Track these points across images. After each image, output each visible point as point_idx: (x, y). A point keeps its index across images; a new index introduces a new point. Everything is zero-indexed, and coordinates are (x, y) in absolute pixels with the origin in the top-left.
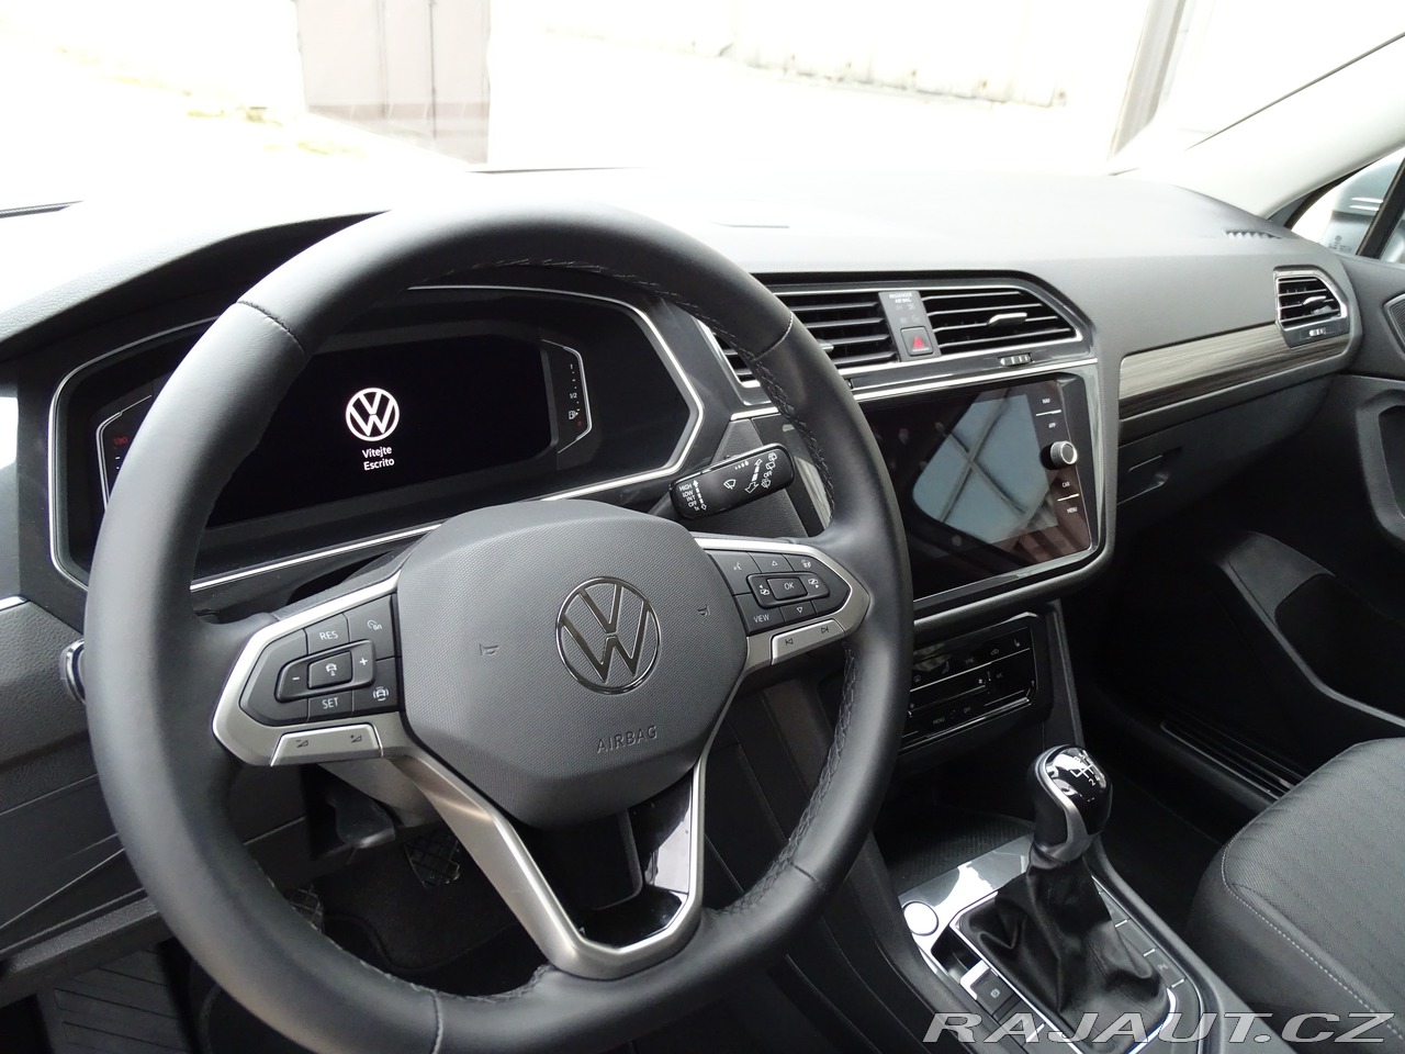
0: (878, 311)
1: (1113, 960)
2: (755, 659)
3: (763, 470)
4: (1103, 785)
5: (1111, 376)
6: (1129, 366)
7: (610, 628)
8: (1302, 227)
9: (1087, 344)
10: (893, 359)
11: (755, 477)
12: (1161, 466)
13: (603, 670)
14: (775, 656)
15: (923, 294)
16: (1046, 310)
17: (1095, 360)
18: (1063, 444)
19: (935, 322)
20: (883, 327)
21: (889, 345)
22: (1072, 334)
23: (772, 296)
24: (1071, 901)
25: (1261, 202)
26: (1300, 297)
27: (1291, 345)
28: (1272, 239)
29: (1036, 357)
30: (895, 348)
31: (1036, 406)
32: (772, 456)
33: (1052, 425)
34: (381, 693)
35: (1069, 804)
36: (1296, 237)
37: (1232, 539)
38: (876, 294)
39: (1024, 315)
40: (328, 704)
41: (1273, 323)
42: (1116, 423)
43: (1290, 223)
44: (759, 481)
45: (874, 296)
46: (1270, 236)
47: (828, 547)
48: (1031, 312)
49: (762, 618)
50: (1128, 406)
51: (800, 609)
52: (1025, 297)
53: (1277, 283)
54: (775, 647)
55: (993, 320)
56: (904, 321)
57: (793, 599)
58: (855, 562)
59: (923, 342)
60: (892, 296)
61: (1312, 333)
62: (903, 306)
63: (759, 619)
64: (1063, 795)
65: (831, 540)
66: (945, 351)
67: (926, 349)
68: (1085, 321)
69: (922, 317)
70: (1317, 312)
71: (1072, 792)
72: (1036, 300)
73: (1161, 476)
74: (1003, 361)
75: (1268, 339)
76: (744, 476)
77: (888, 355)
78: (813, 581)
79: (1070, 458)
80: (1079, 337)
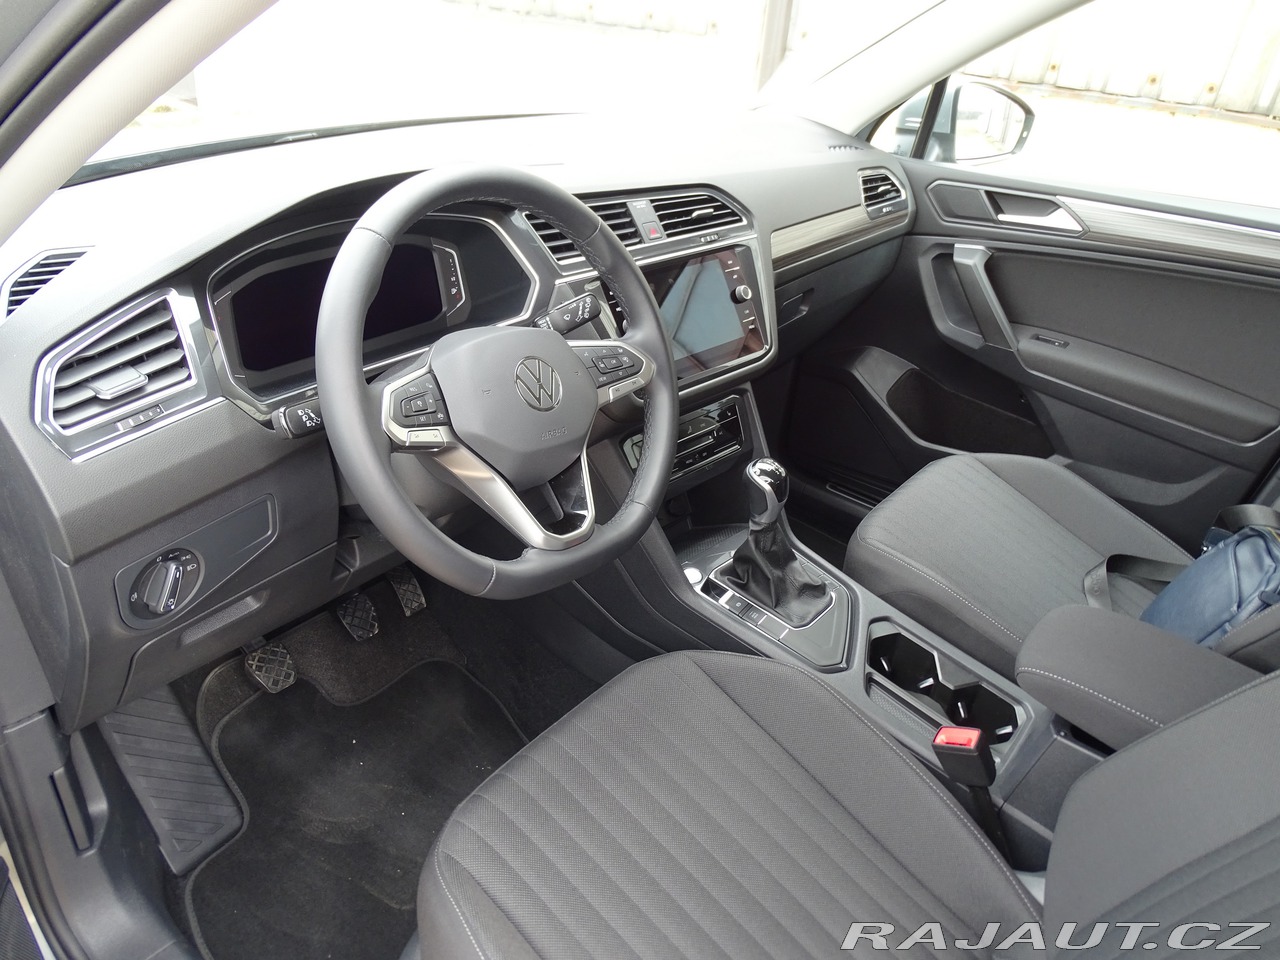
0: (627, 214)
1: (800, 579)
2: (602, 401)
3: (584, 308)
4: (784, 475)
5: (766, 245)
6: (776, 238)
7: (539, 380)
8: (877, 141)
9: (750, 226)
10: (640, 242)
11: (580, 313)
12: (802, 301)
13: (539, 400)
14: (612, 398)
15: (652, 201)
16: (724, 207)
17: (756, 236)
18: (742, 287)
19: (662, 218)
20: (632, 224)
21: (636, 234)
22: (740, 220)
23: (586, 206)
24: (774, 548)
25: (851, 124)
26: (876, 188)
27: (872, 219)
28: (859, 150)
29: (721, 236)
30: (640, 236)
31: (724, 266)
32: (588, 300)
33: (735, 277)
34: (440, 416)
35: (767, 488)
36: (872, 148)
37: (854, 353)
38: (625, 203)
39: (712, 210)
40: (423, 419)
41: (859, 205)
42: (772, 274)
43: (869, 139)
44: (583, 314)
45: (624, 205)
46: (856, 148)
47: (630, 341)
48: (716, 208)
49: (603, 379)
50: (778, 263)
51: (621, 373)
52: (712, 200)
53: (861, 180)
54: (611, 394)
55: (695, 214)
56: (643, 220)
57: (616, 368)
58: (644, 347)
59: (655, 231)
60: (634, 204)
61: (884, 210)
62: (641, 209)
63: (601, 379)
64: (764, 483)
65: (630, 338)
66: (669, 236)
67: (658, 235)
68: (747, 211)
69: (654, 216)
70: (888, 196)
71: (769, 480)
72: (718, 201)
73: (803, 308)
74: (703, 240)
75: (858, 216)
76: (575, 312)
77: (637, 240)
78: (625, 359)
79: (747, 296)
80: (745, 222)
